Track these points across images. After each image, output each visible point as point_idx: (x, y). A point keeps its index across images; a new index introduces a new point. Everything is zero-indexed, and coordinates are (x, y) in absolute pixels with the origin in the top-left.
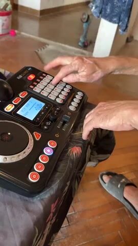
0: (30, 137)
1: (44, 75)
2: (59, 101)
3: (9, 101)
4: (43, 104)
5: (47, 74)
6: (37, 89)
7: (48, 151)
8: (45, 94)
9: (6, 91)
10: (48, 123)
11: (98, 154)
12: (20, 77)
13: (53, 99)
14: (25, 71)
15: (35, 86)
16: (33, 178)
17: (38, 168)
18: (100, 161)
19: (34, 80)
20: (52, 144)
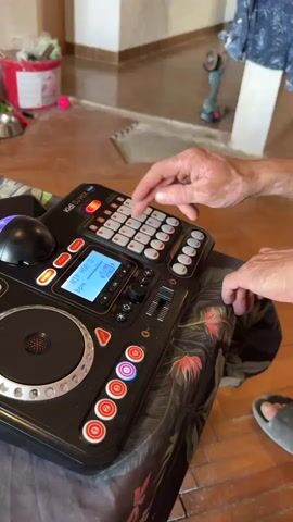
0: (88, 340)
1: (120, 199)
2: (150, 254)
3: (46, 263)
4: (117, 264)
5: (125, 198)
6: (105, 233)
7: (125, 372)
8: (121, 241)
9: (40, 240)
10: (127, 307)
11: (243, 361)
12: (71, 207)
13: (139, 251)
14: (82, 194)
15: (100, 225)
16: (92, 434)
17: (104, 412)
18: (248, 376)
19: (100, 213)
20: (134, 355)
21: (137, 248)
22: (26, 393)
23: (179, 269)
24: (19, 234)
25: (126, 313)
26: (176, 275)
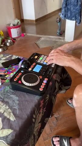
0: (38, 78)
2: (47, 64)
3: (29, 67)
4: (42, 66)
5: (42, 55)
6: (39, 61)
7: (45, 82)
8: (42, 62)
9: (28, 63)
11: (65, 86)
12: (32, 57)
14: (34, 55)
15: (38, 60)
16: (41, 90)
17: (42, 87)
19: (37, 58)
20: (46, 79)
21: (45, 63)
22: (30, 85)
24: (24, 63)
25: (44, 74)
26: (52, 67)
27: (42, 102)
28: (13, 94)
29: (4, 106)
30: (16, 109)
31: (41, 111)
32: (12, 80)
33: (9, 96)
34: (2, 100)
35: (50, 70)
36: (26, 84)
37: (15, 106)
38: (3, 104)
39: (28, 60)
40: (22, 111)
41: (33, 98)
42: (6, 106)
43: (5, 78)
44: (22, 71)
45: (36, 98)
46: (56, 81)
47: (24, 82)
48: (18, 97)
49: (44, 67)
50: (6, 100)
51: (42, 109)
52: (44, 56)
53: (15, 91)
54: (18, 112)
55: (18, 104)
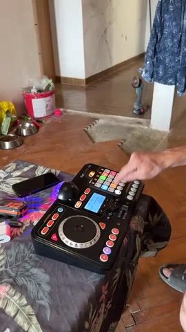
0: (97, 227)
1: (102, 169)
2: (118, 192)
3: (77, 199)
4: (105, 197)
5: (105, 169)
6: (98, 185)
7: (112, 238)
8: (105, 188)
9: (74, 189)
10: (110, 214)
11: (155, 242)
12: (83, 175)
13: (113, 192)
14: (87, 169)
15: (96, 182)
16: (103, 259)
17: (107, 251)
18: (159, 250)
19: (95, 177)
20: (115, 232)
21: (111, 190)
22: (79, 246)
23: (130, 198)
24: (65, 188)
25: (110, 216)
26: (128, 200)
27: (104, 288)
28: (37, 265)
29: (16, 298)
30: (44, 307)
31: (102, 310)
32: (36, 231)
33: (28, 270)
34: (11, 280)
35: (123, 209)
36: (68, 244)
37: (42, 299)
38: (14, 292)
39: (73, 181)
40: (57, 312)
41: (85, 279)
42: (20, 298)
43: (20, 224)
44: (60, 210)
45: (91, 280)
46: (136, 232)
47: (64, 238)
48: (50, 274)
49: (109, 200)
50: (21, 281)
51: (103, 305)
52: (108, 171)
53: (43, 258)
54: (48, 314)
55: (50, 294)
